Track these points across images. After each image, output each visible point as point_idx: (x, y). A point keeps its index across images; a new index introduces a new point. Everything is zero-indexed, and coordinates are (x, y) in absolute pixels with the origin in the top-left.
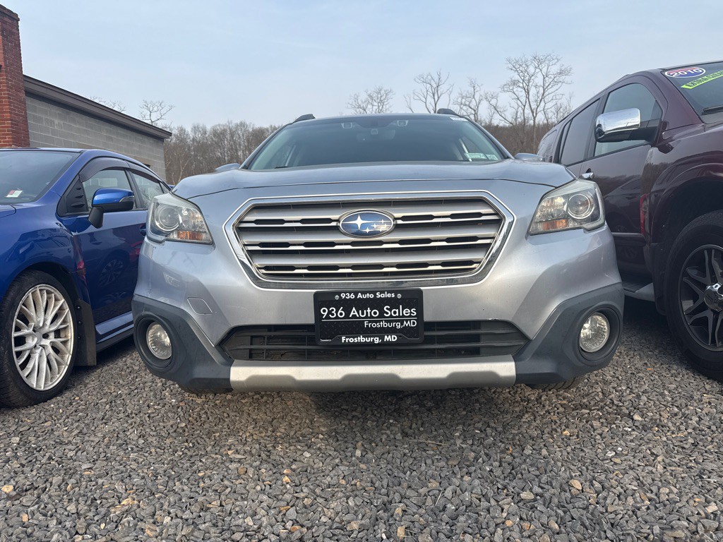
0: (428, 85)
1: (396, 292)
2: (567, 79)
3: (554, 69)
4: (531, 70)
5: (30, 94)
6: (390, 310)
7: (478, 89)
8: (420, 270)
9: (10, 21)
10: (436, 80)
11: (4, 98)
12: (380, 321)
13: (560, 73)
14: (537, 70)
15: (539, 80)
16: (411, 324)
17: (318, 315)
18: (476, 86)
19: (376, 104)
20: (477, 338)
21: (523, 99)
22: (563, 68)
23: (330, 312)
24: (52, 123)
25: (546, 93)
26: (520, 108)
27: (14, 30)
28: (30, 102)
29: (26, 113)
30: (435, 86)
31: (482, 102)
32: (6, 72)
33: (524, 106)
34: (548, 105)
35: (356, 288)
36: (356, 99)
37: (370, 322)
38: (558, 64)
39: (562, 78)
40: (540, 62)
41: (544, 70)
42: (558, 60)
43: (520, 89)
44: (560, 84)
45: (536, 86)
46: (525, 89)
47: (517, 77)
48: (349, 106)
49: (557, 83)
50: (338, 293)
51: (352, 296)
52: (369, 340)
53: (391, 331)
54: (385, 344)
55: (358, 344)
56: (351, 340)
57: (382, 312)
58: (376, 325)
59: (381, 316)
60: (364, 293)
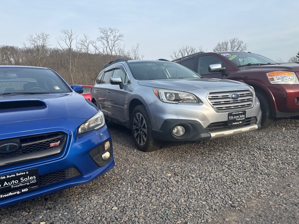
0: (66, 34)
2: (123, 39)
3: (118, 34)
4: (109, 33)
7: (88, 38)
10: (70, 32)
13: (119, 36)
14: (111, 34)
15: (112, 37)
17: (228, 118)
18: (87, 37)
19: (42, 40)
21: (106, 45)
22: (120, 34)
23: (231, 117)
25: (115, 43)
26: (105, 48)
30: (70, 35)
31: (90, 44)
33: (107, 47)
34: (116, 48)
35: (235, 111)
36: (31, 36)
38: (119, 32)
39: (120, 38)
40: (112, 31)
41: (114, 34)
42: (119, 31)
43: (104, 41)
44: (120, 40)
45: (111, 40)
46: (107, 41)
47: (103, 36)
48: (28, 40)
49: (118, 40)
50: (233, 113)
51: (235, 113)
52: (237, 123)
53: (240, 121)
54: (239, 124)
55: (236, 124)
56: (234, 124)
57: (239, 116)
58: (238, 120)
59: (239, 117)
60: (237, 112)
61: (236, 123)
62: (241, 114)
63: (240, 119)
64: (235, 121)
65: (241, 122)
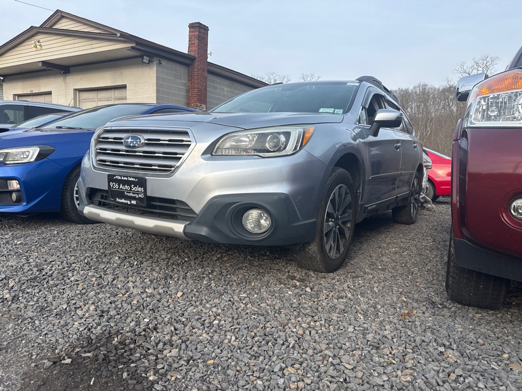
1: (136, 178)
5: (210, 72)
6: (134, 187)
8: (146, 168)
9: (204, 31)
11: (196, 76)
12: (130, 193)
16: (141, 196)
17: (109, 186)
20: (174, 209)
23: (113, 185)
24: (223, 90)
27: (205, 36)
28: (210, 77)
29: (206, 84)
32: (198, 61)
35: (121, 174)
37: (127, 192)
50: (115, 176)
51: (120, 178)
52: (126, 202)
53: (134, 198)
54: (131, 205)
55: (122, 203)
56: (120, 201)
57: (131, 188)
58: (129, 194)
59: (131, 190)
60: (124, 177)
61: (123, 201)
62: (135, 184)
63: (131, 194)
64: (121, 195)
65: (134, 202)
